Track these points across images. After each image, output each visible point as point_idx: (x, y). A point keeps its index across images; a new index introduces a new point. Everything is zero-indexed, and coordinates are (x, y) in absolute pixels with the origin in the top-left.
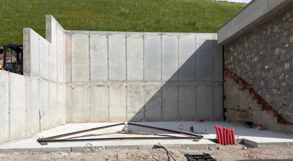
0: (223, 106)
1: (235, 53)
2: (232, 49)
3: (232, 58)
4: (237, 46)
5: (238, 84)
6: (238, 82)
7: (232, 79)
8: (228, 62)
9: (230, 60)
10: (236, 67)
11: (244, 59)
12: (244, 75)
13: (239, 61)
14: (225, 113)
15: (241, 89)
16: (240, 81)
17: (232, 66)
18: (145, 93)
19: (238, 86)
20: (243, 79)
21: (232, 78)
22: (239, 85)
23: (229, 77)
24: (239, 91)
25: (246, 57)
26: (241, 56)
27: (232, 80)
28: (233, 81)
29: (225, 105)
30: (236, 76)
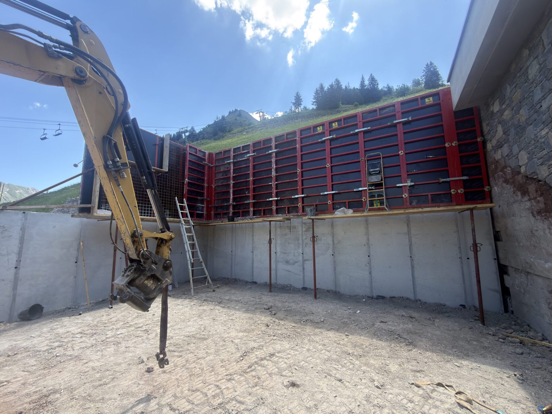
0: (498, 259)
1: (507, 113)
2: (496, 108)
3: (500, 129)
4: (509, 90)
5: (526, 198)
6: (525, 192)
7: (508, 186)
8: (494, 142)
9: (497, 137)
10: (516, 149)
11: (535, 116)
12: (542, 164)
13: (521, 129)
14: (505, 277)
15: (539, 213)
16: (532, 188)
17: (505, 150)
18: (304, 229)
19: (528, 204)
20: (540, 178)
21: (506, 181)
22: (530, 200)
23: (501, 180)
24: (532, 219)
25: (539, 106)
26: (522, 112)
27: (509, 189)
28: (512, 189)
29: (501, 256)
30: (519, 173)
